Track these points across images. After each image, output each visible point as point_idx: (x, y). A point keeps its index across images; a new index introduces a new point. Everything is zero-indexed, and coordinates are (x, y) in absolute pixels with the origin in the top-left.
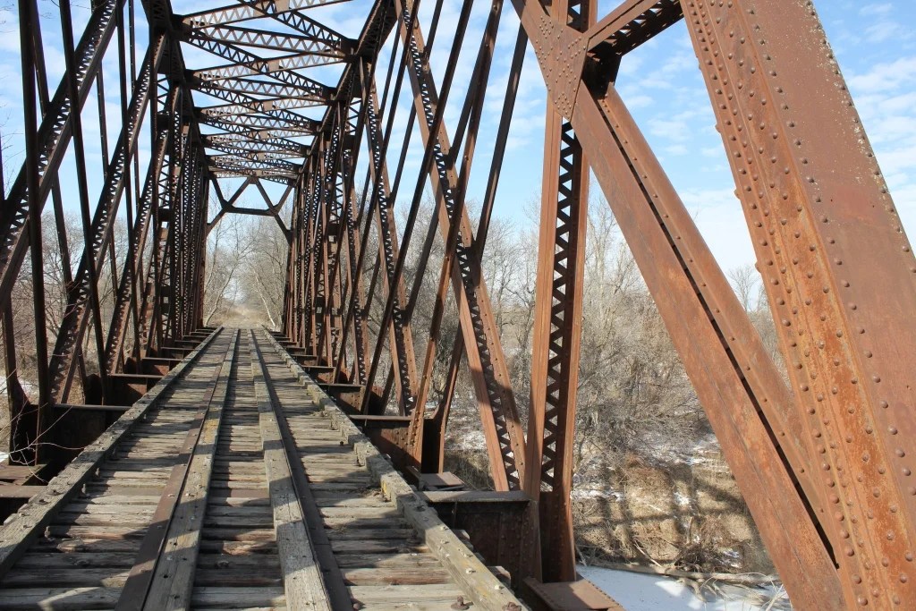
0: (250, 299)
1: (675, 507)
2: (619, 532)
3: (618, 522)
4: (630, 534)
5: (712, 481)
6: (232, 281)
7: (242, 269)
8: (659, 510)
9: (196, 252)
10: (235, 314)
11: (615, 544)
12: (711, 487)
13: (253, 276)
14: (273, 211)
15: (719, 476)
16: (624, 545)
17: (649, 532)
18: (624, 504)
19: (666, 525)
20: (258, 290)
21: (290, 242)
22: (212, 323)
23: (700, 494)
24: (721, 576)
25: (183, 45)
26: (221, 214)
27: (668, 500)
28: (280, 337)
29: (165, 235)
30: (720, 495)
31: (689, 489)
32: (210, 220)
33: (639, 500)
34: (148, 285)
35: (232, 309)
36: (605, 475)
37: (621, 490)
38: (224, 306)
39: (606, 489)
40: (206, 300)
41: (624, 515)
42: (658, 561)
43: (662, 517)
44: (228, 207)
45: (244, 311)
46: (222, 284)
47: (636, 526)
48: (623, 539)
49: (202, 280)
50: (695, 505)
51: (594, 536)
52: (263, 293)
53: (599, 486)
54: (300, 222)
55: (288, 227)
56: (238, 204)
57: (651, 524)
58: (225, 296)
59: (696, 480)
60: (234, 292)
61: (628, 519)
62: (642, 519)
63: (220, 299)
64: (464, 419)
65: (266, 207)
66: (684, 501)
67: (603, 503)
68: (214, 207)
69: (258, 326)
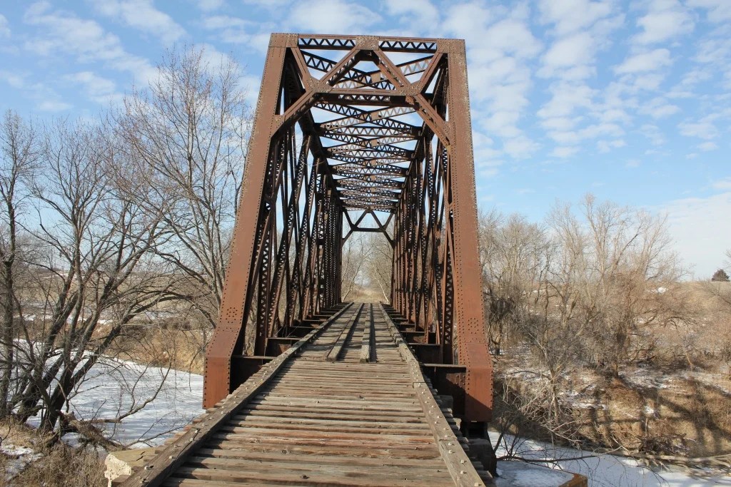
0: (372, 285)
1: (642, 415)
2: (601, 429)
3: (601, 423)
4: (609, 430)
5: (673, 399)
6: (360, 272)
7: (365, 264)
8: (631, 416)
9: (337, 258)
10: (363, 295)
11: (599, 436)
12: (672, 404)
13: (373, 269)
14: (382, 229)
15: (678, 396)
16: (605, 437)
17: (622, 429)
18: (606, 412)
19: (635, 426)
20: (376, 277)
21: (393, 247)
22: (347, 300)
23: (662, 407)
24: (666, 457)
25: (321, 138)
26: (350, 233)
27: (639, 411)
28: (388, 309)
29: (321, 252)
30: (676, 408)
31: (655, 404)
32: (344, 236)
33: (619, 410)
34: (314, 279)
35: (360, 291)
36: (597, 394)
37: (606, 404)
38: (355, 289)
39: (597, 403)
40: (343, 285)
41: (606, 418)
42: (627, 448)
43: (633, 421)
44: (354, 228)
45: (369, 292)
46: (353, 273)
47: (613, 425)
48: (604, 433)
49: (340, 273)
50: (658, 415)
51: (585, 431)
52: (380, 280)
53: (593, 400)
54: (399, 234)
55: (392, 238)
56: (361, 226)
57: (624, 425)
58: (356, 282)
59: (661, 398)
60: (362, 279)
61: (609, 420)
62: (619, 422)
63: (353, 284)
64: (511, 360)
65: (377, 227)
66: (650, 411)
67: (592, 411)
68: (346, 228)
69: (376, 301)
